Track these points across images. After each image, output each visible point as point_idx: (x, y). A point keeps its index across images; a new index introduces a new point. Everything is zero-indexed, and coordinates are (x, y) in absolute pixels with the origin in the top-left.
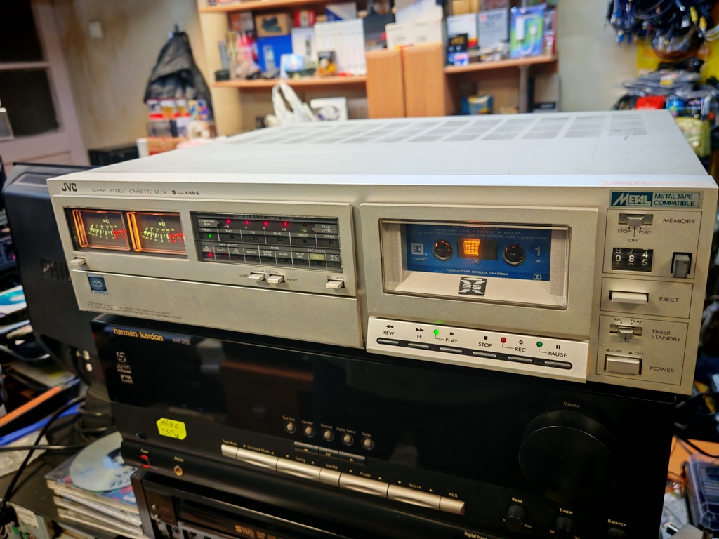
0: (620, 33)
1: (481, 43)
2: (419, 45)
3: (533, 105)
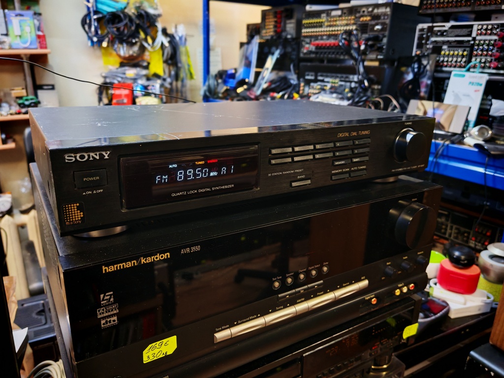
3: (37, 87)
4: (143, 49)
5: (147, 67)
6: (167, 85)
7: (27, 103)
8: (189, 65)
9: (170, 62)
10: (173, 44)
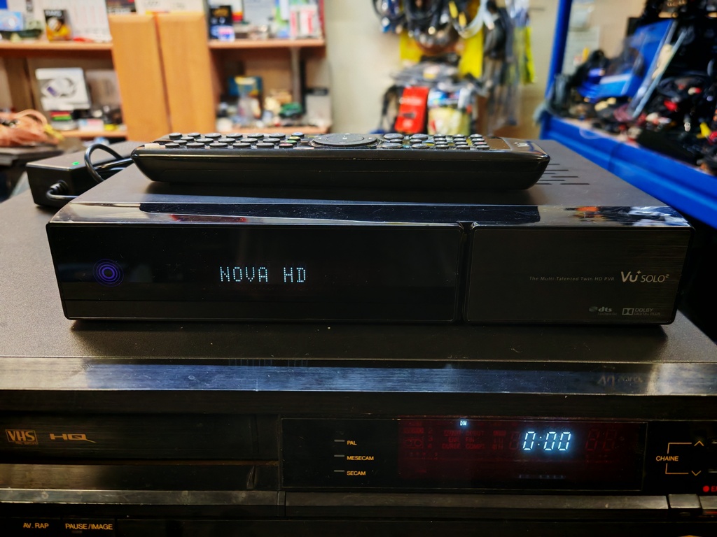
0: (386, 22)
1: (247, 17)
2: (176, 13)
3: (306, 90)
4: (454, 36)
5: (456, 64)
6: (484, 93)
7: (288, 113)
8: (526, 60)
9: (493, 54)
10: (503, 24)
